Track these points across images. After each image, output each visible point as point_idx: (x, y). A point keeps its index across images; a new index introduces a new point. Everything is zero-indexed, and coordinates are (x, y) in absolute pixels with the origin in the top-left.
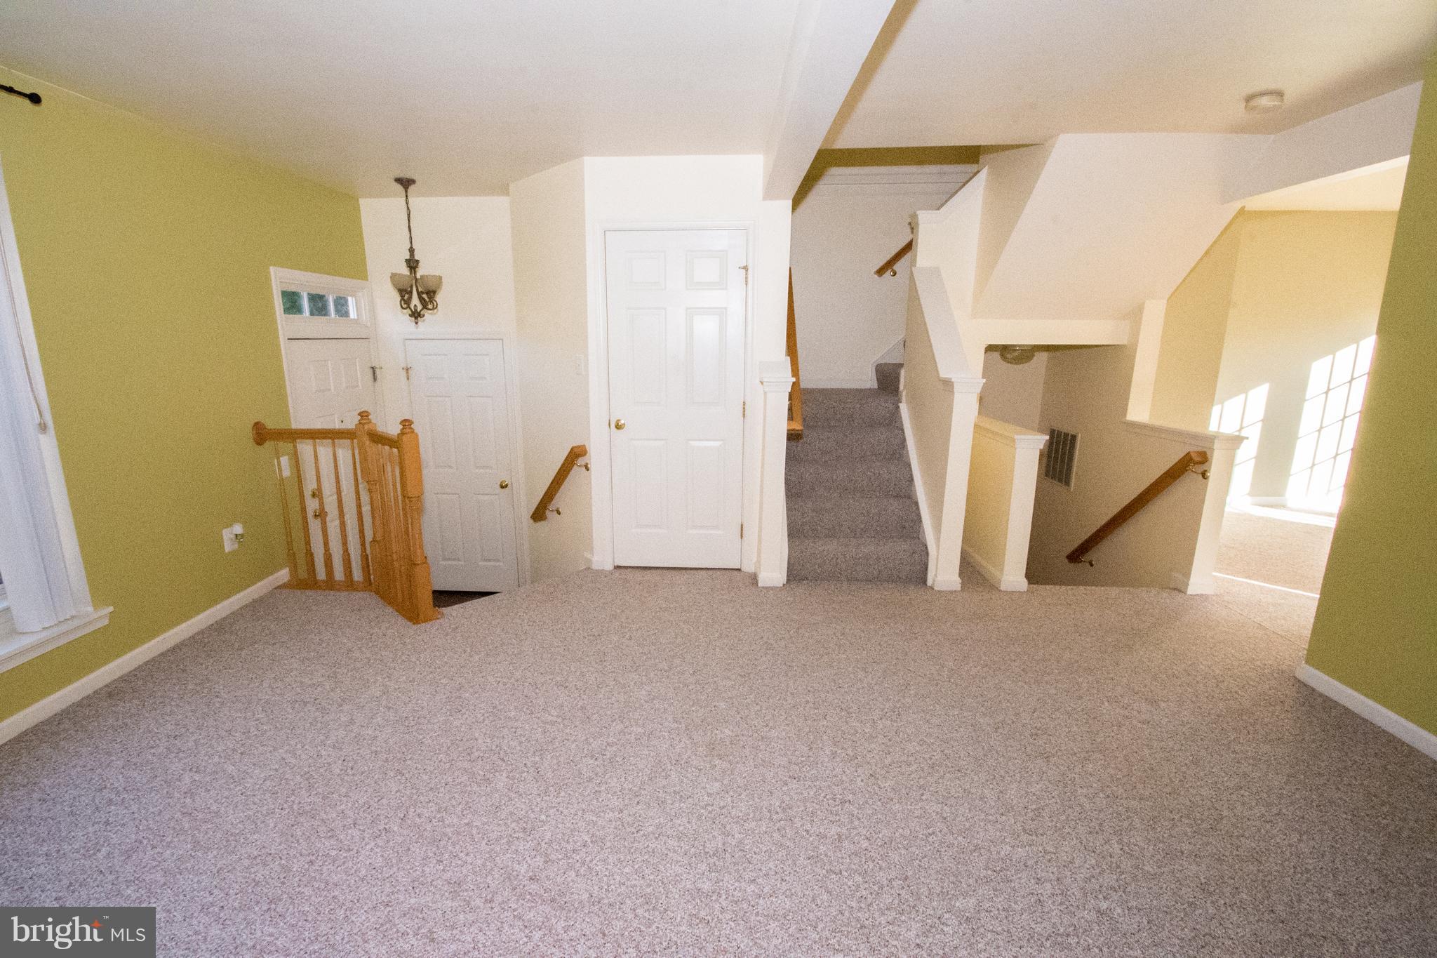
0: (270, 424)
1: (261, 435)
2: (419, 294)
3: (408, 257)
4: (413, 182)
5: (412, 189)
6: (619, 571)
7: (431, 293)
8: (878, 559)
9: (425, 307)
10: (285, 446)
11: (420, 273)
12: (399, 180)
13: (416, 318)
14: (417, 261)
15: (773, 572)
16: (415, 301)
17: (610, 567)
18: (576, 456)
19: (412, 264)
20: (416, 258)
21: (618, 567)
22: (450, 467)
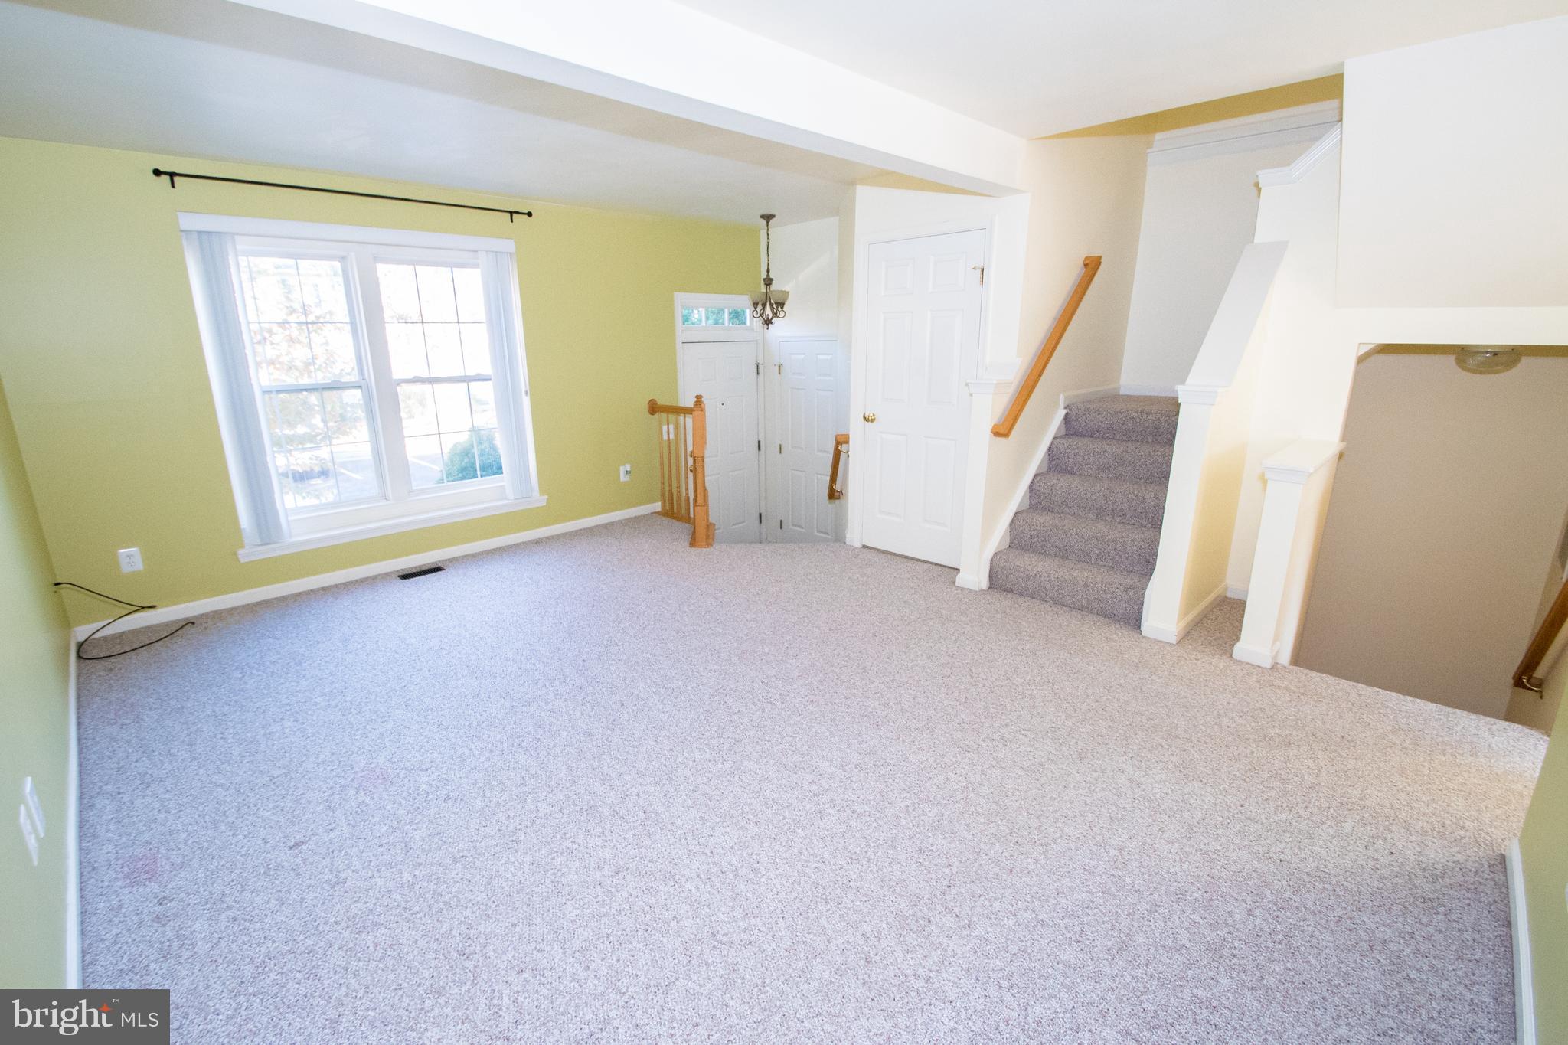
0: (661, 402)
1: (654, 408)
2: (771, 305)
3: (765, 277)
4: (773, 216)
5: (772, 222)
6: (865, 550)
7: (782, 305)
8: (1086, 586)
9: (776, 315)
10: (672, 417)
11: (773, 287)
12: (762, 217)
13: (768, 325)
14: (771, 280)
15: (974, 576)
16: (768, 311)
17: (860, 546)
18: (840, 444)
19: (768, 281)
20: (771, 277)
21: (864, 546)
22: (802, 449)
